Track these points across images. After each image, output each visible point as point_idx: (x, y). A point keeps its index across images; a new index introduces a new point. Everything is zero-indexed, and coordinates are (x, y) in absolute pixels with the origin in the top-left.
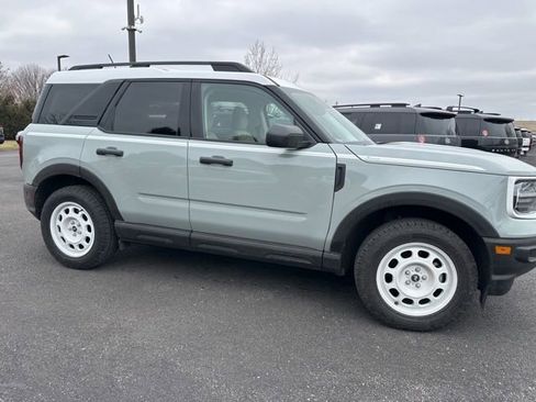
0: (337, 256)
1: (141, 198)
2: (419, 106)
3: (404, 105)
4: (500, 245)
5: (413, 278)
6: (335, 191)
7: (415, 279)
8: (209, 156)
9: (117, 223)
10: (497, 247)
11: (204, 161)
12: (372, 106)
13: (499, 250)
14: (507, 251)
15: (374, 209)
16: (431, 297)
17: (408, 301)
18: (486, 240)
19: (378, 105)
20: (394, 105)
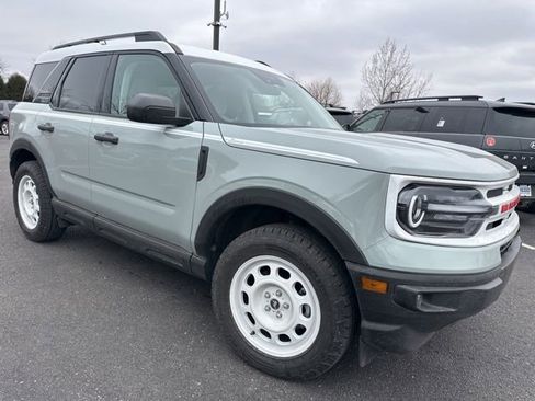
0: (202, 260)
1: (63, 175)
2: (503, 100)
3: (476, 98)
4: (368, 276)
5: (272, 303)
6: (199, 180)
7: (275, 305)
8: (102, 132)
9: (54, 199)
10: (364, 280)
11: (100, 139)
12: (440, 99)
13: (367, 285)
14: (381, 287)
15: (230, 206)
16: (292, 334)
17: (265, 333)
18: (349, 266)
19: (447, 98)
20: (464, 98)
